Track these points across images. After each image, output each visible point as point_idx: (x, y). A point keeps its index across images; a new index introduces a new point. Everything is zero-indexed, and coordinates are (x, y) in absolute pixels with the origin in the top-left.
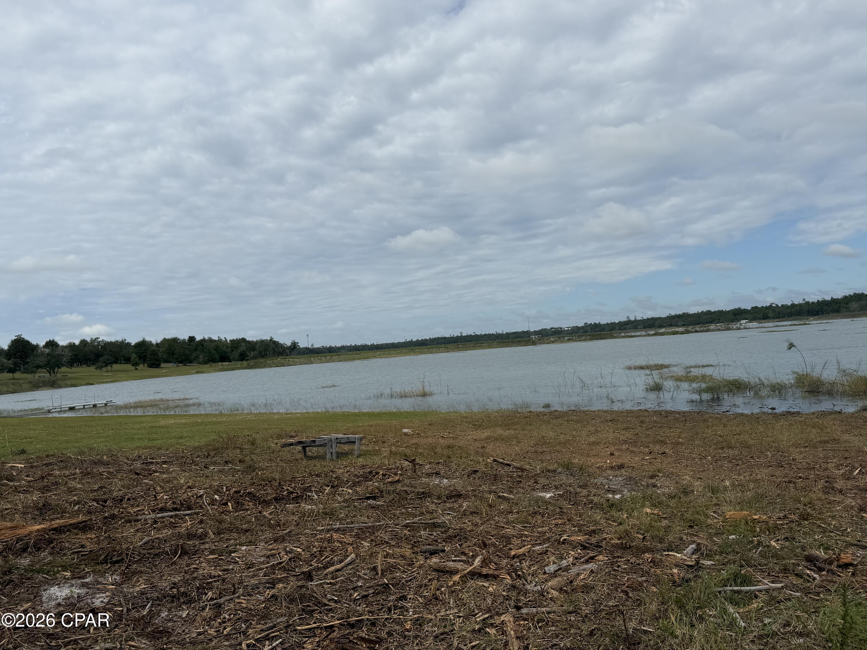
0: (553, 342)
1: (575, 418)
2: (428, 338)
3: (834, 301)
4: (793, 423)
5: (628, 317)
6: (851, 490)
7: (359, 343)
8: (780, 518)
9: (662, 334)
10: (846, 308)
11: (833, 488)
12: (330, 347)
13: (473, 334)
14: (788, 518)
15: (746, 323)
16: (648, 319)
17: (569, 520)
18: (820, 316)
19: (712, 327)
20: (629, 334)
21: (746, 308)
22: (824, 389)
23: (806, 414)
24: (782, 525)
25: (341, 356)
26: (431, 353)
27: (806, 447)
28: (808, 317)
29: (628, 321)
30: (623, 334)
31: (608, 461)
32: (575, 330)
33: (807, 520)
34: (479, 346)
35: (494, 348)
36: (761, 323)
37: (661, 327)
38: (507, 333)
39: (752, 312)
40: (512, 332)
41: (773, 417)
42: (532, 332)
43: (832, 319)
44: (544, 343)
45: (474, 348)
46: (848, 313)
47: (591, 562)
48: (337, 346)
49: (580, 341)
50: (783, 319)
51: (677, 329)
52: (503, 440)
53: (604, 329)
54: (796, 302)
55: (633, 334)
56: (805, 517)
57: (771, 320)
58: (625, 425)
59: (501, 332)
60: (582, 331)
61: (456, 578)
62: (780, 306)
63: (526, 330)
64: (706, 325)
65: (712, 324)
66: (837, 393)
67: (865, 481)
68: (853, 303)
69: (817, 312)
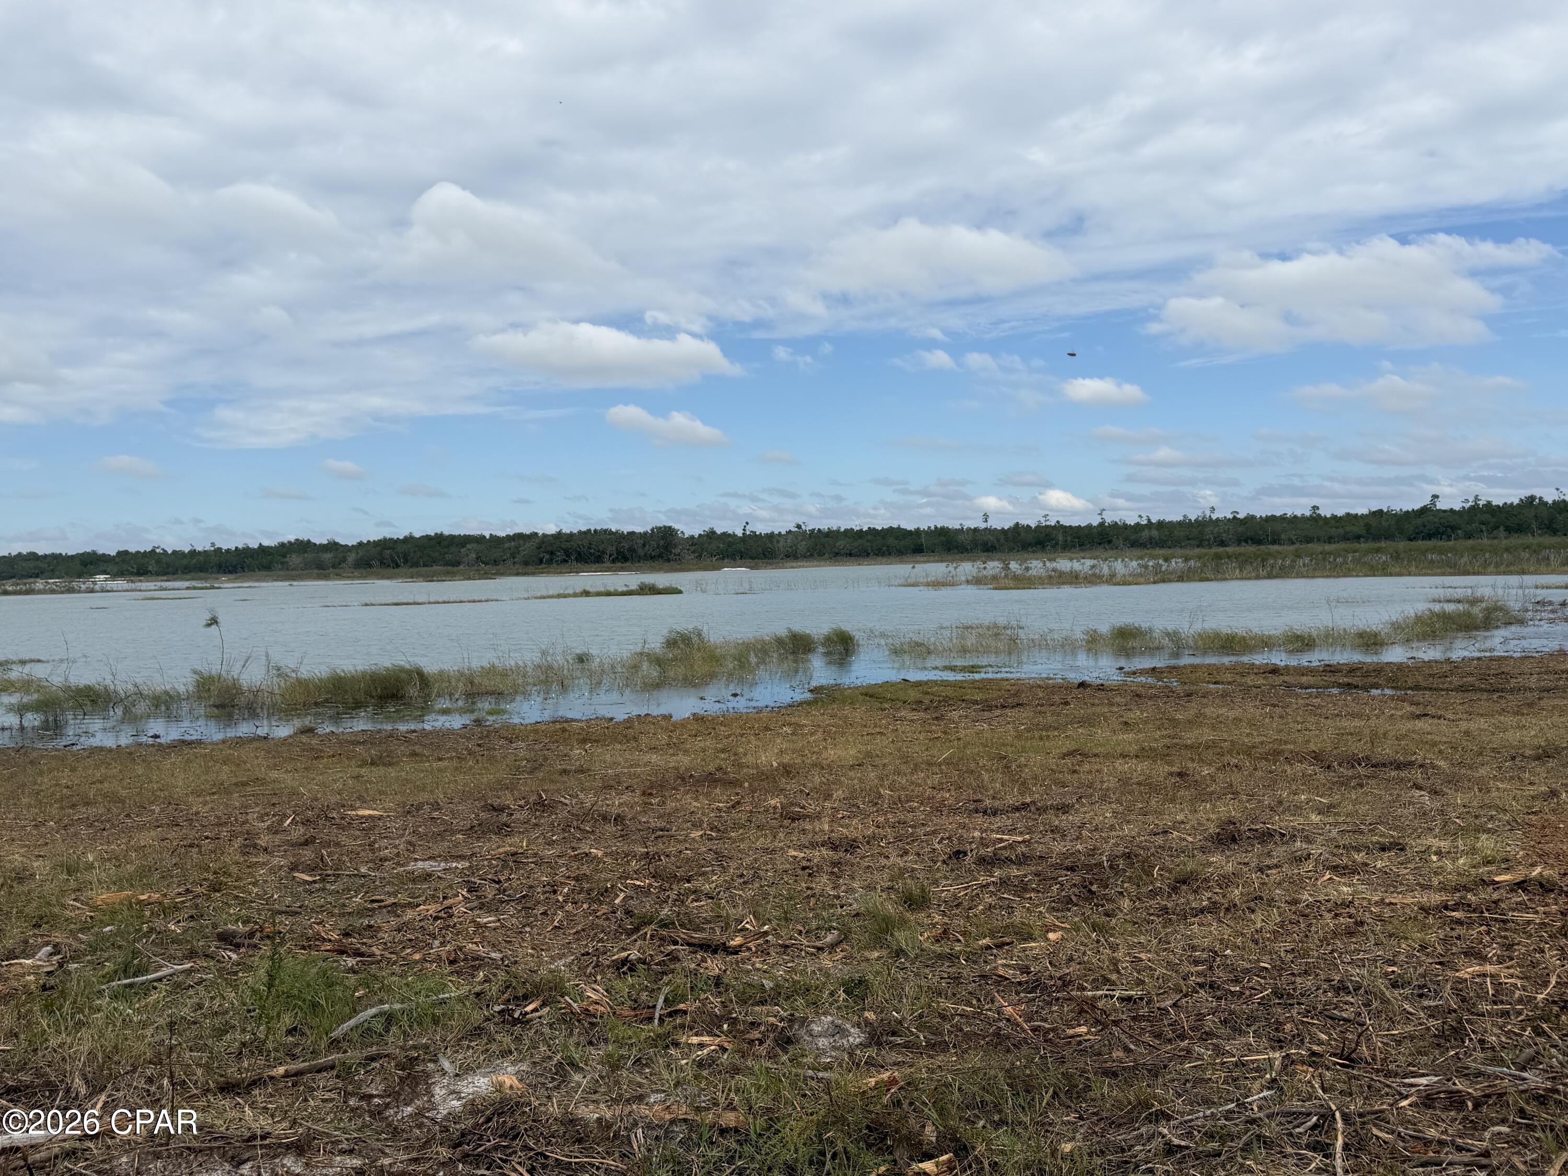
3: (263, 550)
4: (192, 757)
6: (279, 846)
8: (180, 894)
10: (282, 563)
11: (255, 846)
14: (191, 892)
15: (106, 580)
19: (39, 584)
21: (107, 553)
22: (242, 701)
23: (212, 743)
24: (183, 902)
27: (213, 794)
28: (219, 576)
33: (218, 891)
36: (132, 582)
39: (117, 560)
41: (157, 750)
43: (258, 581)
46: (282, 573)
50: (175, 576)
54: (199, 548)
56: (216, 888)
57: (153, 578)
62: (170, 552)
64: (25, 581)
65: (39, 580)
66: (262, 708)
67: (299, 833)
68: (293, 556)
69: (235, 567)
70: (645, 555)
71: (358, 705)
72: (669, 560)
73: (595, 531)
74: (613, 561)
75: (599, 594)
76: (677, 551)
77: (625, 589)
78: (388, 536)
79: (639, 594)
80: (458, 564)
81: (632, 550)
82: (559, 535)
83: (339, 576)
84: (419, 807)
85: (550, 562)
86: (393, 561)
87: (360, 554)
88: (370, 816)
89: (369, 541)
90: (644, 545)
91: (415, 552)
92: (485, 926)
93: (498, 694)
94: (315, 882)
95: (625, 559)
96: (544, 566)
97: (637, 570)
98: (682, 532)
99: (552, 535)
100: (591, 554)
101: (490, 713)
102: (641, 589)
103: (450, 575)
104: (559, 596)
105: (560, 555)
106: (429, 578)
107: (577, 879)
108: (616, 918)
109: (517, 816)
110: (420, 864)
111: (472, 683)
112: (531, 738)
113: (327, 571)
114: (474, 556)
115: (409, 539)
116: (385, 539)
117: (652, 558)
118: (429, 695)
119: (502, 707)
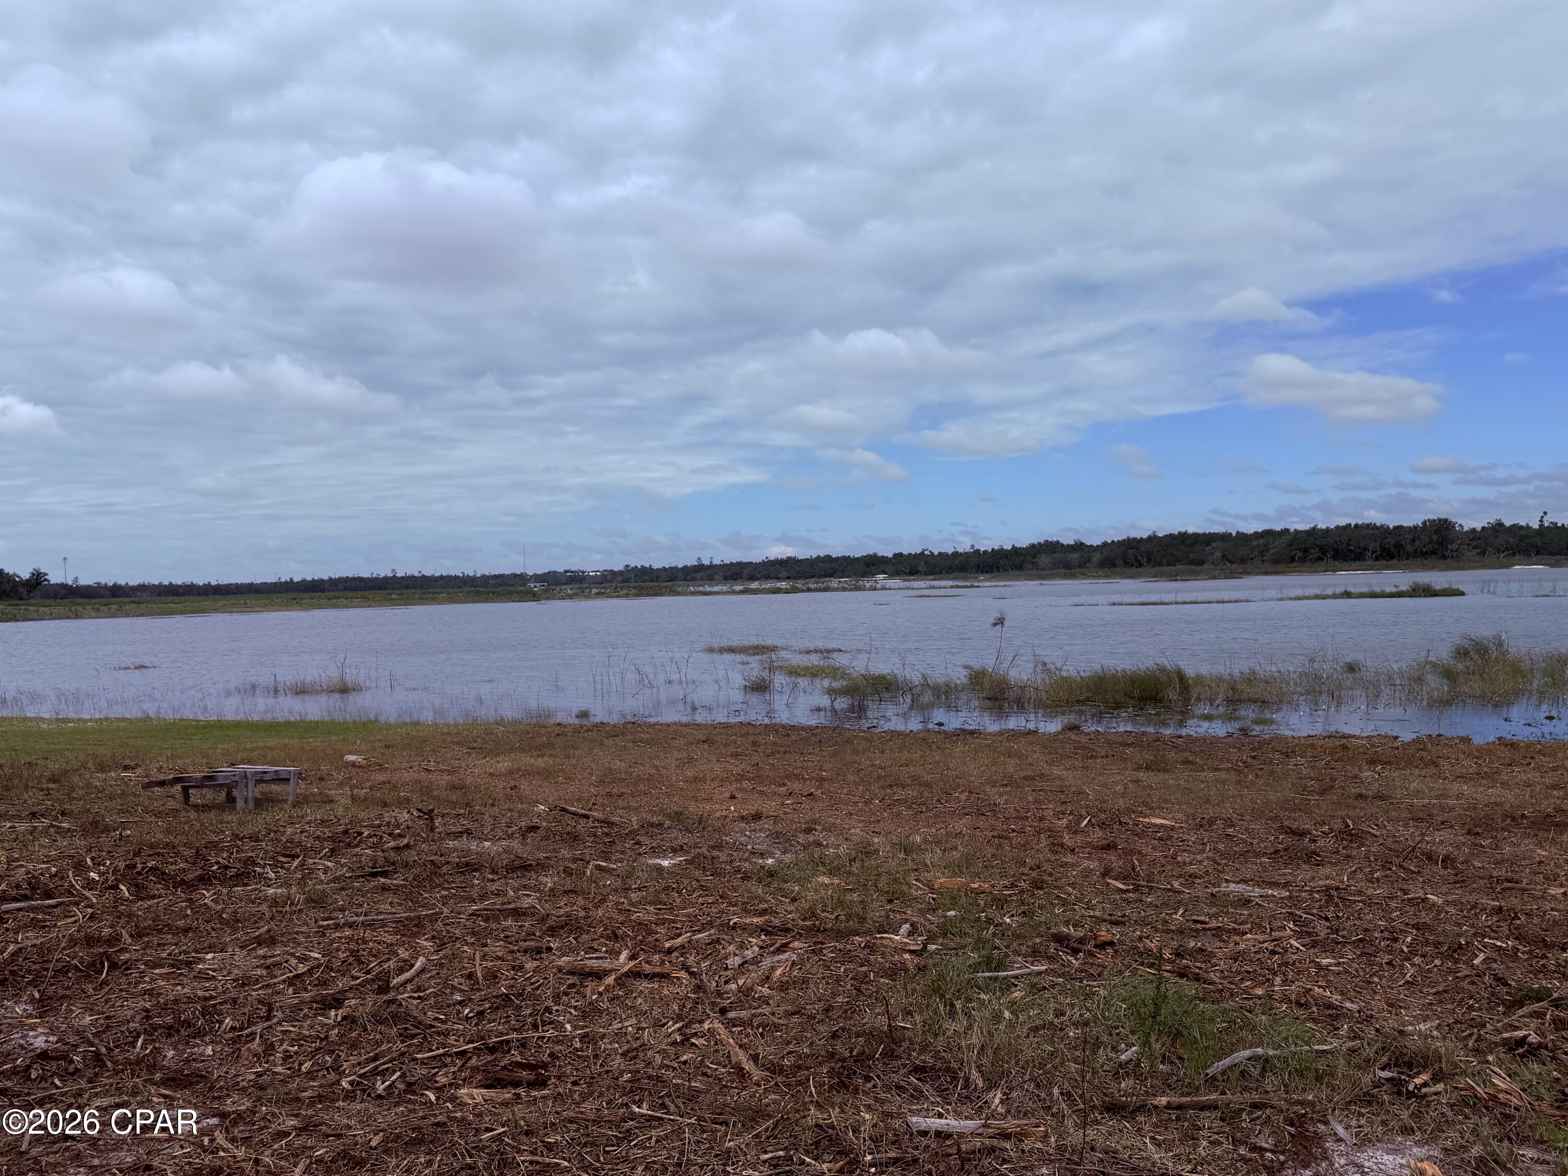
0: (571, 597)
1: (643, 736)
2: (326, 578)
3: (1016, 552)
4: (977, 747)
5: (699, 559)
6: (1082, 847)
7: (178, 580)
8: (1006, 887)
9: (755, 592)
10: (1033, 563)
11: (1062, 845)
12: (115, 585)
13: (416, 574)
14: (1016, 887)
15: (885, 579)
16: (732, 564)
17: (721, 897)
18: (994, 574)
19: (834, 583)
20: (701, 589)
21: (885, 555)
22: (1012, 695)
23: (990, 734)
24: (1010, 895)
25: (143, 606)
26: (335, 606)
27: (1006, 785)
28: (977, 575)
29: (699, 565)
30: (692, 589)
31: (732, 808)
32: (609, 577)
33: (1041, 888)
34: (432, 598)
35: (461, 602)
36: (906, 580)
37: (752, 578)
38: (483, 576)
39: (894, 561)
40: (493, 573)
41: (944, 737)
42: (531, 577)
43: (1011, 580)
44: (554, 598)
45: (423, 601)
46: (1033, 572)
47: (786, 952)
48: (131, 584)
49: (618, 597)
50: (940, 576)
51: (779, 585)
52: (539, 774)
53: (657, 577)
54: (961, 550)
55: (708, 589)
56: (1038, 885)
57: (923, 577)
58: (732, 749)
59: (472, 574)
60: (619, 578)
61: (610, 980)
62: (936, 554)
63: (518, 573)
64: (822, 580)
65: (833, 579)
66: (1029, 702)
67: (1097, 835)
68: (1043, 556)
69: (991, 567)
70: (1415, 551)
71: (1118, 706)
72: (1444, 557)
73: (1357, 525)
74: (1377, 559)
75: (1362, 596)
76: (1455, 546)
77: (1394, 590)
78: (1132, 536)
79: (1411, 596)
80: (1202, 562)
81: (1399, 546)
82: (1313, 532)
83: (1085, 576)
84: (1211, 822)
85: (1303, 560)
86: (1136, 560)
87: (1105, 554)
88: (1162, 826)
89: (1113, 541)
90: (1414, 540)
91: (1158, 551)
92: (1326, 968)
93: (1264, 703)
94: (1128, 891)
95: (1390, 556)
96: (1295, 564)
97: (1405, 568)
98: (1461, 525)
99: (1306, 531)
100: (1350, 551)
101: (1257, 722)
102: (1414, 590)
103: (1194, 575)
104: (1317, 597)
105: (1315, 553)
106: (1173, 577)
107: (1417, 927)
108: (1484, 983)
109: (1321, 843)
110: (1232, 886)
111: (1234, 689)
112: (1309, 754)
113: (1073, 571)
114: (1219, 555)
115: (1153, 539)
116: (1129, 539)
117: (1424, 555)
118: (1189, 700)
119: (1268, 716)
